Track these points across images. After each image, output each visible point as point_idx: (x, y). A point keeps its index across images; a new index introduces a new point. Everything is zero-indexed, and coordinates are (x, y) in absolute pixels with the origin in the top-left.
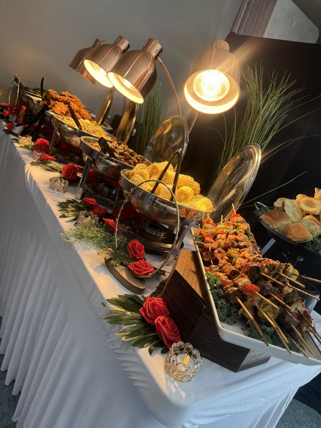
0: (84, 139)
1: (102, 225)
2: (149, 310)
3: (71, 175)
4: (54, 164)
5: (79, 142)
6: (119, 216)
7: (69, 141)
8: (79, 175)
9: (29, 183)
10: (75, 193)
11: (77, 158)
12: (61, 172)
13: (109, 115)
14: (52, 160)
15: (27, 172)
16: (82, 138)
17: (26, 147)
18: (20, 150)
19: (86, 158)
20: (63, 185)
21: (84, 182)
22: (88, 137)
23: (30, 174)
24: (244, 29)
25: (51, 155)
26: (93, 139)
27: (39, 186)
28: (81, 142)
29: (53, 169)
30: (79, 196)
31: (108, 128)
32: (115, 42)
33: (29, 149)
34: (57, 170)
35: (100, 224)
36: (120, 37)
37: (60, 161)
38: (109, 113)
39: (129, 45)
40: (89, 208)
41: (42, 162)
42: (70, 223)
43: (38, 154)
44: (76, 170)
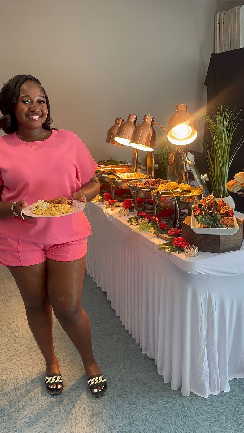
0: (129, 184)
1: (151, 222)
2: (176, 242)
3: (129, 206)
4: (117, 204)
5: (127, 186)
6: (156, 213)
7: (121, 187)
8: (133, 205)
9: (109, 218)
10: (133, 214)
11: (129, 195)
12: (123, 207)
13: (139, 161)
14: (116, 202)
15: (106, 213)
16: (128, 183)
17: (99, 201)
18: (96, 203)
19: (133, 192)
20: (126, 211)
21: (136, 207)
22: (131, 181)
23: (108, 213)
24: (224, 44)
25: (114, 199)
26: (134, 181)
27: (115, 216)
28: (128, 185)
29: (118, 207)
30: (137, 215)
31: (142, 169)
32: (128, 119)
33: (101, 201)
34: (120, 207)
35: (149, 221)
36: (130, 115)
37: (120, 201)
38: (139, 160)
39: (136, 117)
40: (142, 217)
41: (111, 205)
42: (135, 226)
43: (107, 201)
44: (130, 203)
